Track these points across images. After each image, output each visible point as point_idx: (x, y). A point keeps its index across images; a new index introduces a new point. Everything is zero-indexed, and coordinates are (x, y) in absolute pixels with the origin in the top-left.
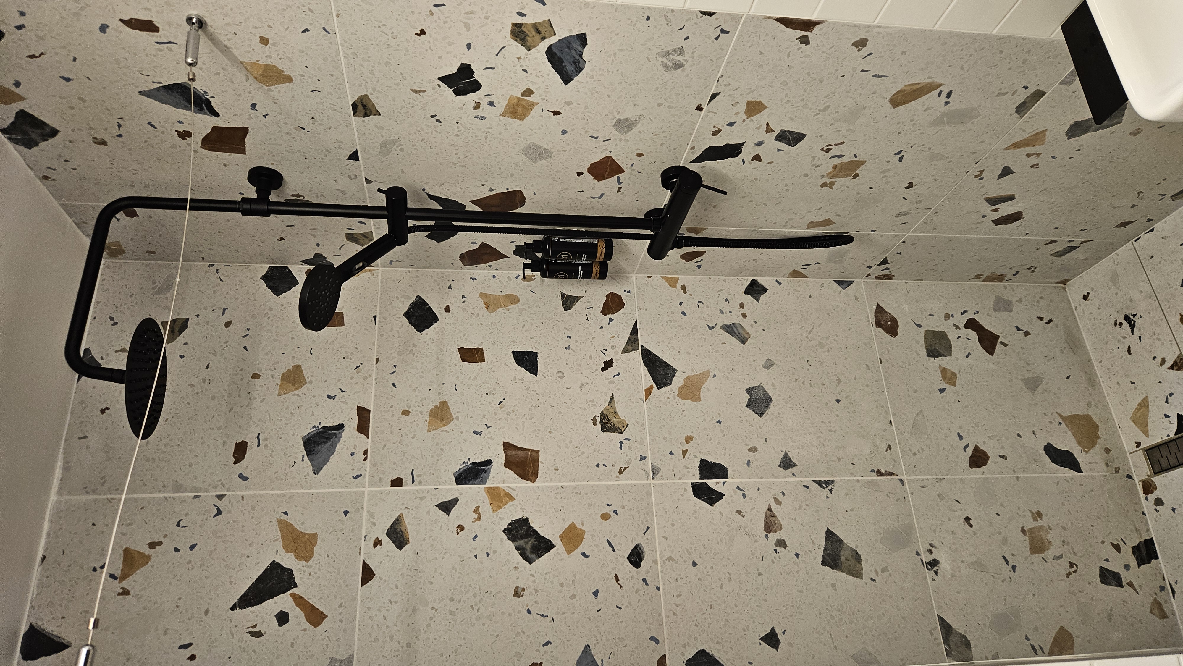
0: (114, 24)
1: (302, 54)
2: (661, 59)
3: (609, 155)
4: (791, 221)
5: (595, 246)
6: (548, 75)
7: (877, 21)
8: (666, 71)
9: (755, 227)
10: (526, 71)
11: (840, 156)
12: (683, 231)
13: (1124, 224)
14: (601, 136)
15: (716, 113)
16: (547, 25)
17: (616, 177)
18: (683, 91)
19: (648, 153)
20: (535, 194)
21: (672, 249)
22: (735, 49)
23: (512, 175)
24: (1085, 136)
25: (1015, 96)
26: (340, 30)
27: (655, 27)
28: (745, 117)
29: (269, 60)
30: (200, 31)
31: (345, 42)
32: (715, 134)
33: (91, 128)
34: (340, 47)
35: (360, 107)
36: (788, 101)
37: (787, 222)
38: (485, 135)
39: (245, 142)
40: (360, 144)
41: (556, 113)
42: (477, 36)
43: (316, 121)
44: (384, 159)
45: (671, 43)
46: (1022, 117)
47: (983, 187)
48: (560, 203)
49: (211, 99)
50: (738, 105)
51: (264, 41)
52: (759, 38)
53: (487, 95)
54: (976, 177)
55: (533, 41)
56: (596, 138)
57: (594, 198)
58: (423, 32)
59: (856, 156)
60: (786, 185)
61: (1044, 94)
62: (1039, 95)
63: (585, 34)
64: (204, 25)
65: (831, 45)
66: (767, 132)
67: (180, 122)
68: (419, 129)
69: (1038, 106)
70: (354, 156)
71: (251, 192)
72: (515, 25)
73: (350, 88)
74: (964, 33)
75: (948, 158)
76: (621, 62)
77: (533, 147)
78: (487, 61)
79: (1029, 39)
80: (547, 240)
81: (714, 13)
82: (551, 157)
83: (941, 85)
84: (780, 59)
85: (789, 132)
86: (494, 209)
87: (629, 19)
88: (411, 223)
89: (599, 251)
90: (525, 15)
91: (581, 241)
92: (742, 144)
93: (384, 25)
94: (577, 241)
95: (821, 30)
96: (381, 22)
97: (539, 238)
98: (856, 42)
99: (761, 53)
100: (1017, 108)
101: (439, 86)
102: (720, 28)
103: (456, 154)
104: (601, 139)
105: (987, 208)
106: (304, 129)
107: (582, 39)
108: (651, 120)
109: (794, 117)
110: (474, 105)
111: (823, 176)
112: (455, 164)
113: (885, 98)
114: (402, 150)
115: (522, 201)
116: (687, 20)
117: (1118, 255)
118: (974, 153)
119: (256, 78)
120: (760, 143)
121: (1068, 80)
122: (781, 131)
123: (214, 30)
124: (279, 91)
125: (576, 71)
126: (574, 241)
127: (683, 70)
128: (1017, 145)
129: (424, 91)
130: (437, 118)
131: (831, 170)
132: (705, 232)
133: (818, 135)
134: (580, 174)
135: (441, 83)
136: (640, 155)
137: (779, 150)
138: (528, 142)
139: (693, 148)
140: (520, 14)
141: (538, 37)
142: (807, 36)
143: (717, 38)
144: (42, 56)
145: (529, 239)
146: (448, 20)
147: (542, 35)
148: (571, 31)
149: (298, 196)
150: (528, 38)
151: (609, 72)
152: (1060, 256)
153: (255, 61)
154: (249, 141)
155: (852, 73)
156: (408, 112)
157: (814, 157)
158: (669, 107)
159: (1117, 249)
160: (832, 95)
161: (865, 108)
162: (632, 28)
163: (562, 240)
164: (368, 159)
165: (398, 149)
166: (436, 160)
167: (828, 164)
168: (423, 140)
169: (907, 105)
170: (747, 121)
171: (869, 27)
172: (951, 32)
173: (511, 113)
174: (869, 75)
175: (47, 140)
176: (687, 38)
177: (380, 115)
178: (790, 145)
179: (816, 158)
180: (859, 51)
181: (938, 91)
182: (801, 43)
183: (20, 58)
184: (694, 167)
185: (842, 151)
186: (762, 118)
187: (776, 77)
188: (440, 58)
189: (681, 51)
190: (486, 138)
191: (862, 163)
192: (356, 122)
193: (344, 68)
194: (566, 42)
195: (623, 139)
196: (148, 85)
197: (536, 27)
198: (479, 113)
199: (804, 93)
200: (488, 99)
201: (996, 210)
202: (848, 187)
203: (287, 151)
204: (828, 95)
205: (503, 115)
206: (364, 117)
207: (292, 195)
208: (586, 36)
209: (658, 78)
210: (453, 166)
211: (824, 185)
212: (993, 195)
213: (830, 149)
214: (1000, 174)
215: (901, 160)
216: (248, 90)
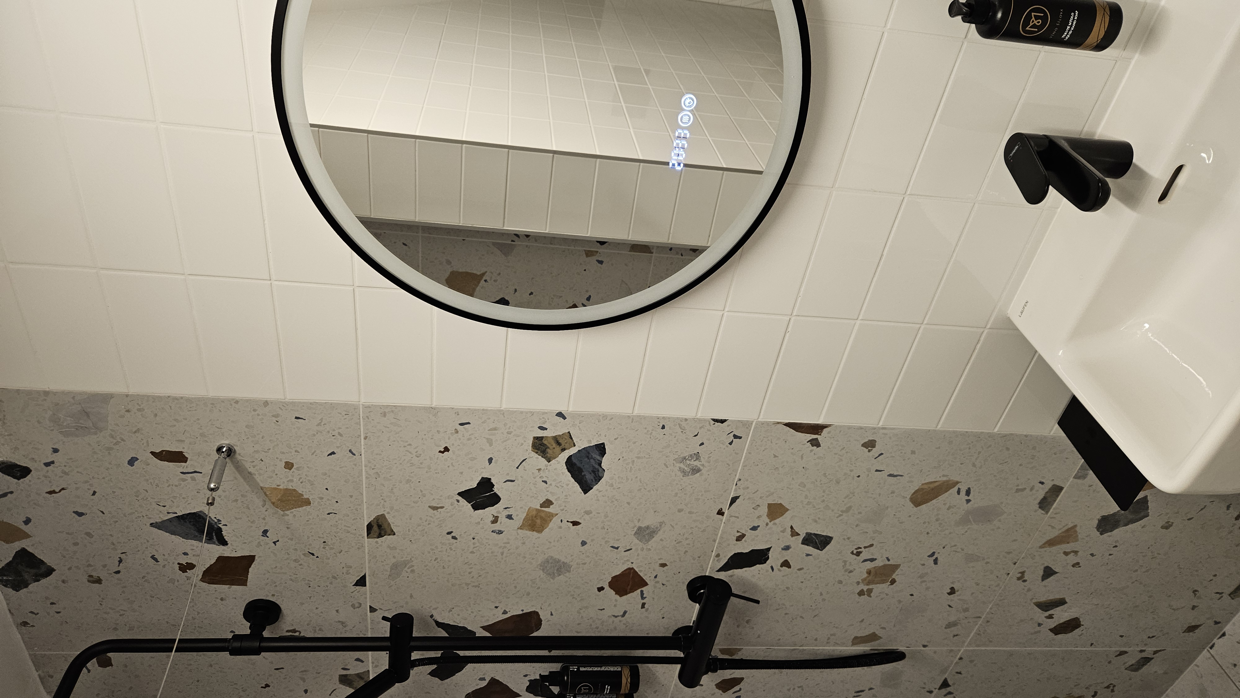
0: (145, 456)
1: (325, 477)
2: (678, 465)
3: (630, 566)
4: (833, 637)
5: (619, 674)
6: (568, 485)
7: (881, 424)
8: (683, 476)
9: (795, 645)
10: (545, 482)
11: (872, 560)
12: (716, 652)
13: (1192, 629)
14: (623, 545)
15: (738, 517)
16: (567, 437)
17: (639, 591)
18: (702, 495)
19: (671, 562)
20: (552, 614)
21: (706, 673)
22: (750, 453)
23: (528, 594)
24: (1116, 531)
25: (1034, 491)
26: (366, 451)
27: (671, 435)
28: (768, 520)
29: (291, 484)
30: (227, 460)
31: (369, 462)
32: (740, 538)
33: (89, 565)
34: (364, 468)
35: (375, 528)
36: (809, 503)
37: (829, 639)
38: (501, 550)
39: (248, 572)
40: (369, 568)
41: (575, 523)
42: (499, 451)
43: (328, 545)
44: (392, 583)
45: (687, 449)
46: (1047, 512)
47: (1029, 590)
48: (579, 624)
49: (223, 527)
50: (759, 508)
51: (289, 466)
52: (771, 442)
53: (506, 508)
54: (1019, 579)
55: (553, 452)
56: (617, 548)
57: (616, 617)
58: (446, 449)
59: (889, 560)
60: (821, 594)
61: (1061, 489)
62: (1056, 490)
63: (603, 444)
64: (232, 454)
65: (842, 447)
66: (792, 535)
67: (185, 554)
68: (433, 547)
69: (1060, 501)
70: (361, 582)
71: (244, 628)
72: (536, 438)
73: (367, 508)
74: (967, 432)
75: (984, 559)
76: (639, 470)
77: (550, 561)
78: (508, 474)
79: (1031, 436)
80: (565, 670)
81: (725, 421)
82: (569, 571)
83: (957, 483)
84: (795, 462)
85: (815, 534)
86: (507, 635)
87: (645, 429)
88: (415, 655)
89: (624, 680)
90: (546, 429)
91: (603, 669)
92: (769, 549)
93: (410, 445)
94: (599, 669)
95: (829, 433)
96: (407, 442)
97: (556, 667)
98: (865, 443)
99: (775, 456)
100: (1040, 503)
101: (458, 501)
102: (732, 434)
103: (470, 573)
104: (621, 549)
105: (1040, 615)
106: (313, 554)
107: (601, 449)
108: (673, 527)
109: (817, 519)
110: (492, 519)
111: (858, 583)
112: (467, 584)
113: (904, 497)
114: (413, 571)
115: (538, 624)
116: (701, 428)
117: (1198, 666)
118: (1009, 553)
119: (273, 503)
120: (787, 548)
121: (1080, 474)
122: (807, 533)
123: (242, 458)
124: (295, 516)
125: (596, 480)
126: (596, 669)
127: (701, 475)
128: (1051, 543)
129: (442, 507)
130: (453, 534)
131: (865, 575)
132: (740, 653)
133: (846, 537)
134: (600, 589)
135: (460, 498)
136: (663, 565)
137: (808, 555)
138: (546, 556)
139: (718, 556)
140: (542, 428)
141: (558, 449)
142: (817, 439)
143: (731, 443)
144: (63, 491)
145: (545, 669)
146: (472, 437)
147: (562, 446)
148: (590, 441)
149: (294, 631)
150: (548, 450)
151: (627, 479)
152: (1136, 670)
153: (276, 486)
154: (253, 571)
155: (867, 473)
156: (424, 530)
157: (845, 562)
158: (690, 513)
159: (1195, 658)
160: (851, 496)
161: (887, 507)
162: (649, 436)
163: (582, 669)
164: (376, 583)
165: (409, 570)
166: (448, 581)
167: (861, 570)
168: (436, 559)
169: (929, 504)
170: (770, 524)
171: (875, 428)
172: (954, 432)
173: (530, 525)
174: (884, 475)
175: (38, 581)
176: (702, 444)
177: (394, 534)
178: (818, 549)
179: (848, 563)
180: (869, 451)
181: (956, 489)
182: (813, 446)
183: (39, 494)
184: (722, 576)
185: (872, 554)
186: (785, 521)
187: (793, 479)
188: (462, 473)
189: (697, 456)
190: (502, 554)
191: (896, 567)
192: (368, 543)
193: (364, 489)
194: (585, 452)
195: (645, 547)
196: (161, 516)
197: (557, 440)
198: (497, 527)
199: (823, 494)
200: (507, 512)
201: (1050, 617)
202: (887, 595)
203: (291, 580)
204: (848, 496)
205: (521, 528)
206: (378, 537)
207: (288, 631)
208: (604, 446)
209: (677, 484)
210: (466, 588)
211: (861, 593)
212: (1043, 599)
213: (861, 552)
214: (1043, 575)
215: (936, 562)
216: (263, 516)
